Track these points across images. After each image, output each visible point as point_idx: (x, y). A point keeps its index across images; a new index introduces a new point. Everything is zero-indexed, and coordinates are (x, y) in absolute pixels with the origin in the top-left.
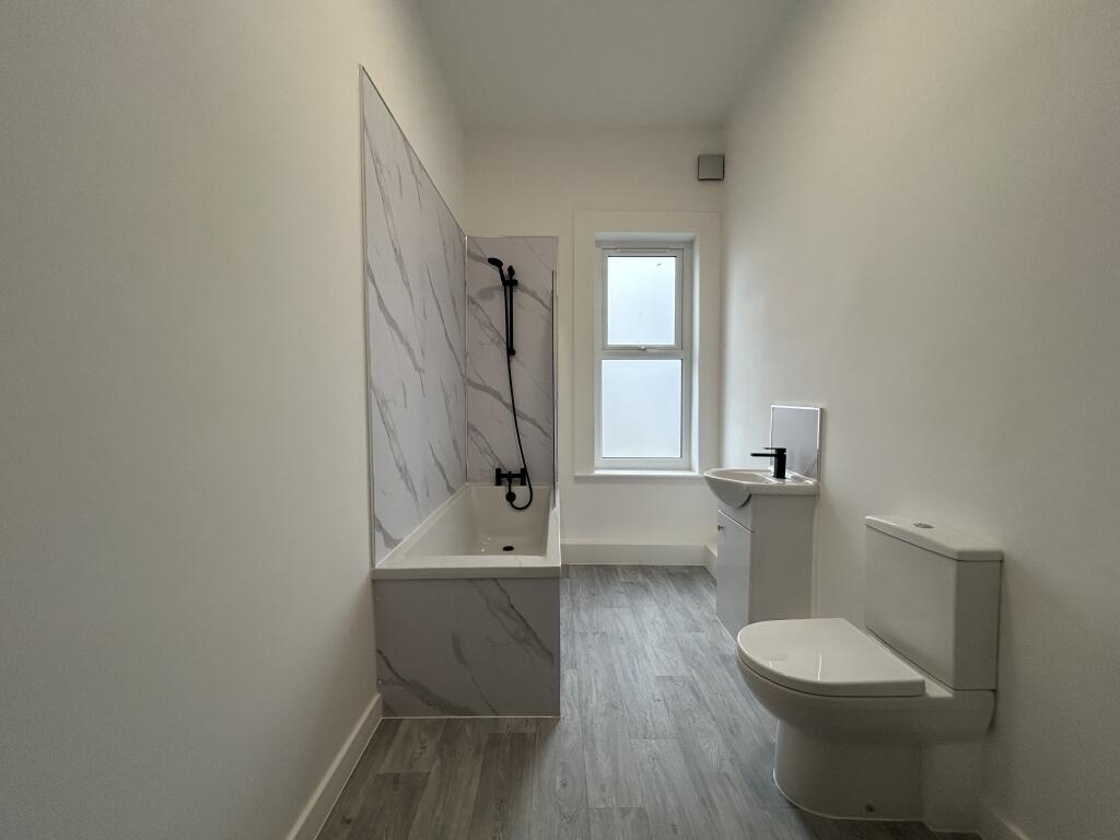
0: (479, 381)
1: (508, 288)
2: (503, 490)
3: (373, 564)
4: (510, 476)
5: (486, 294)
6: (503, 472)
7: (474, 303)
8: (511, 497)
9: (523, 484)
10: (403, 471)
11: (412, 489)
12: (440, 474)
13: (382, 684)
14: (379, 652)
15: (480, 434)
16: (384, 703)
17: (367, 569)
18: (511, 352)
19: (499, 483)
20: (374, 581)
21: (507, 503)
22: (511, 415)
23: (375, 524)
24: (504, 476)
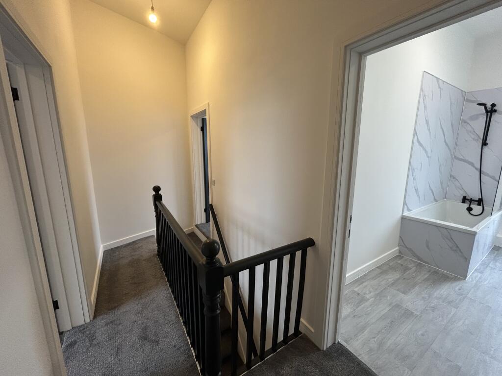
0: (462, 157)
1: (489, 114)
2: (466, 205)
3: (403, 213)
4: (471, 201)
5: (474, 118)
6: (467, 198)
7: (465, 122)
8: (469, 209)
9: (479, 204)
10: (416, 190)
11: (418, 196)
12: (432, 194)
13: (399, 245)
14: (400, 237)
15: (457, 180)
16: (400, 251)
17: (400, 215)
18: (484, 143)
19: (464, 202)
20: (402, 218)
21: (467, 212)
22: (479, 173)
23: (405, 203)
24: (468, 200)
